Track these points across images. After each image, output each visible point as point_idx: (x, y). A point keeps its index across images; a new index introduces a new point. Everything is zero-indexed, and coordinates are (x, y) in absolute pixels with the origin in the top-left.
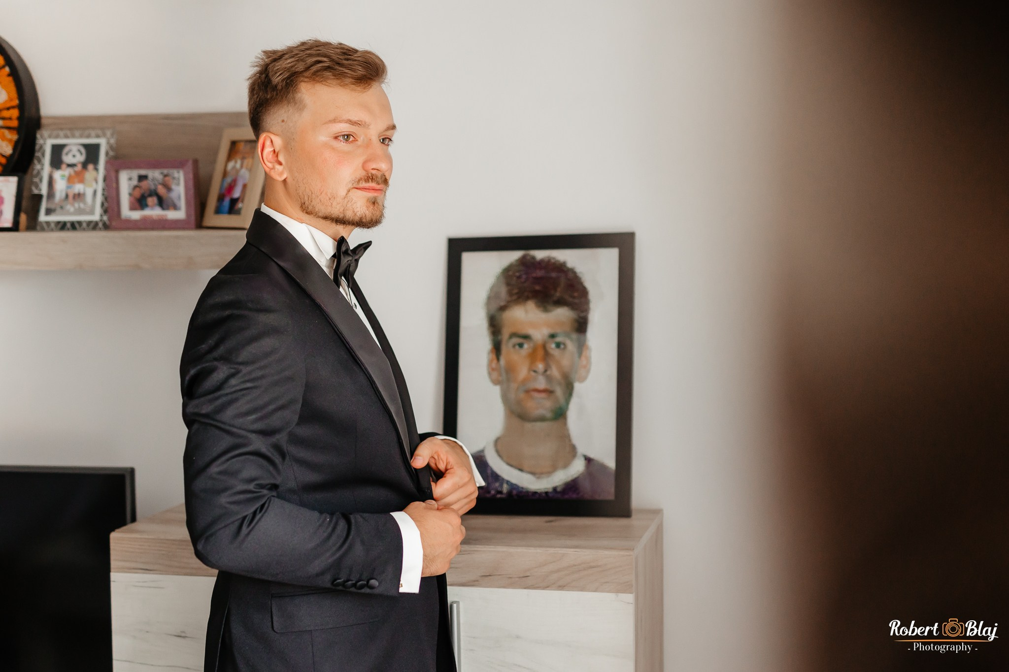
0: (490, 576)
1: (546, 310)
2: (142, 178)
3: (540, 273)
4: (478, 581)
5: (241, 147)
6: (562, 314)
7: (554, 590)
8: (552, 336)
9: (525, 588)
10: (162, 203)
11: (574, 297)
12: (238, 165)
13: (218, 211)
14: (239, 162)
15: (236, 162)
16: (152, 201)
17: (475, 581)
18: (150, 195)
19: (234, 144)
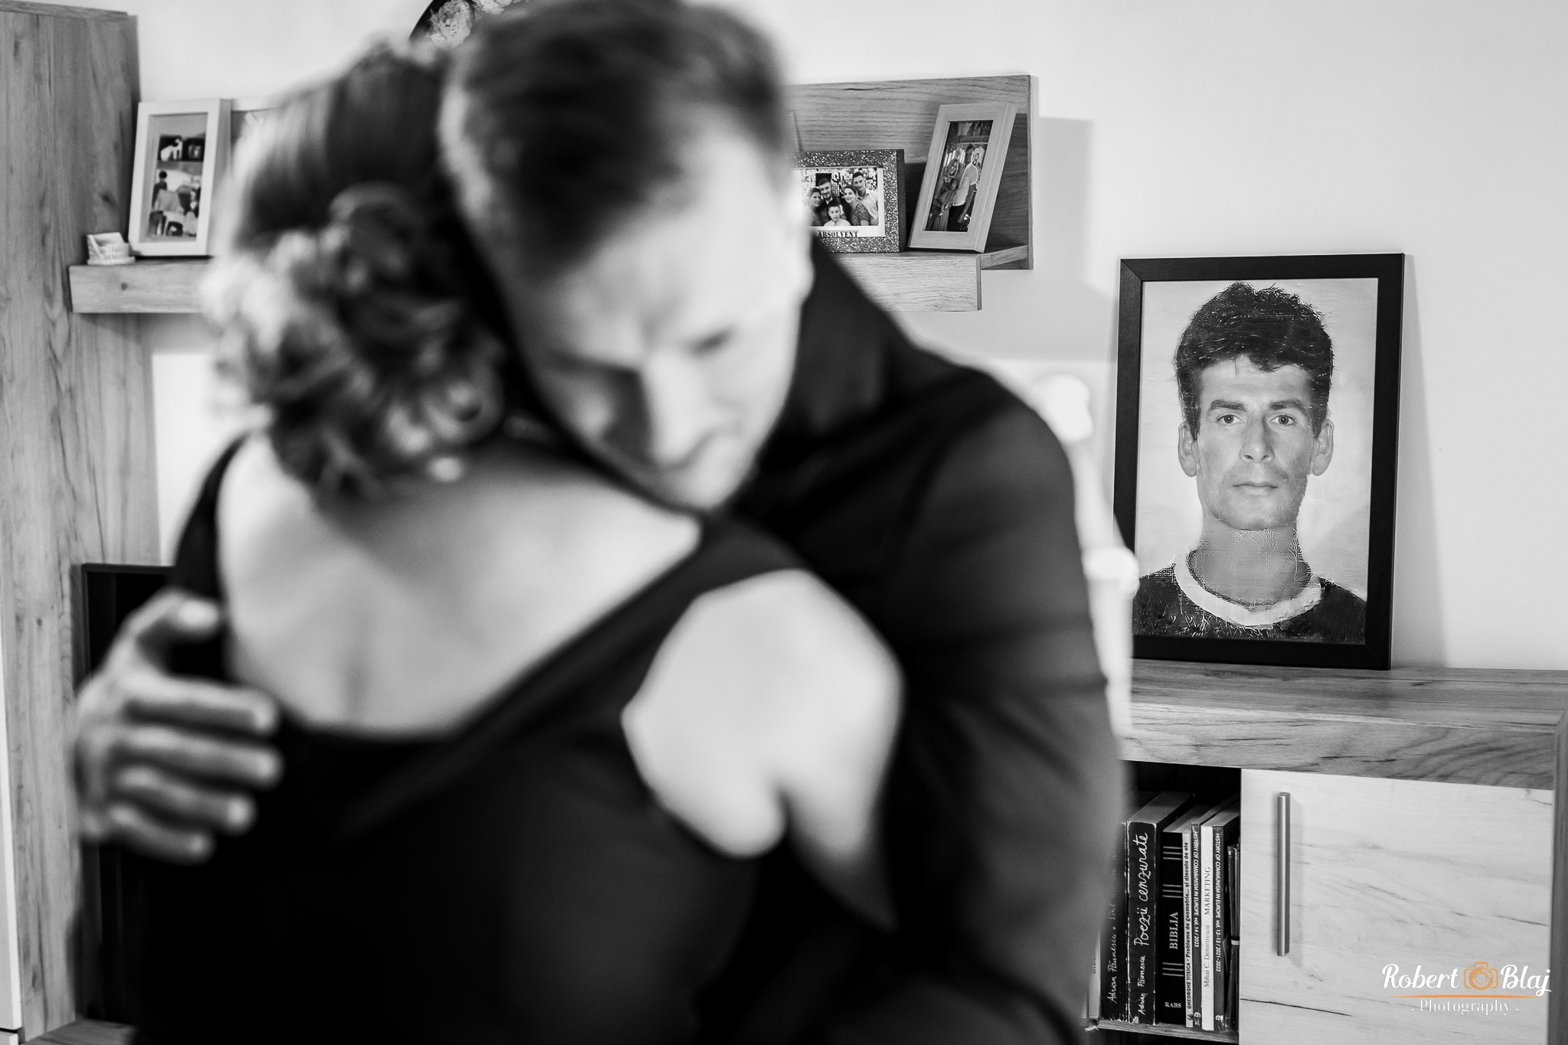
0: (1335, 757)
1: (1266, 368)
2: (821, 178)
3: (1256, 313)
4: (1317, 764)
5: (965, 131)
6: (1291, 374)
7: (1433, 781)
8: (1276, 406)
9: (1388, 777)
10: (851, 215)
11: (1309, 350)
12: (962, 159)
13: (931, 226)
14: (963, 153)
15: (958, 153)
16: (835, 211)
17: (1313, 765)
18: (834, 203)
19: (954, 126)
